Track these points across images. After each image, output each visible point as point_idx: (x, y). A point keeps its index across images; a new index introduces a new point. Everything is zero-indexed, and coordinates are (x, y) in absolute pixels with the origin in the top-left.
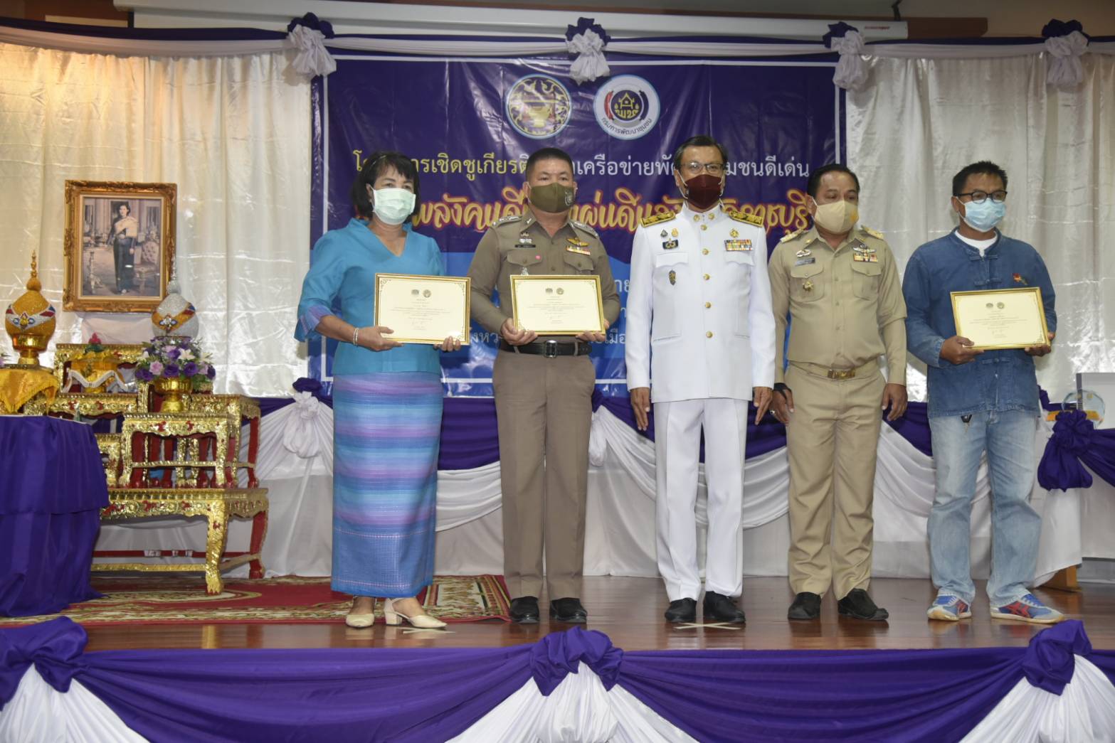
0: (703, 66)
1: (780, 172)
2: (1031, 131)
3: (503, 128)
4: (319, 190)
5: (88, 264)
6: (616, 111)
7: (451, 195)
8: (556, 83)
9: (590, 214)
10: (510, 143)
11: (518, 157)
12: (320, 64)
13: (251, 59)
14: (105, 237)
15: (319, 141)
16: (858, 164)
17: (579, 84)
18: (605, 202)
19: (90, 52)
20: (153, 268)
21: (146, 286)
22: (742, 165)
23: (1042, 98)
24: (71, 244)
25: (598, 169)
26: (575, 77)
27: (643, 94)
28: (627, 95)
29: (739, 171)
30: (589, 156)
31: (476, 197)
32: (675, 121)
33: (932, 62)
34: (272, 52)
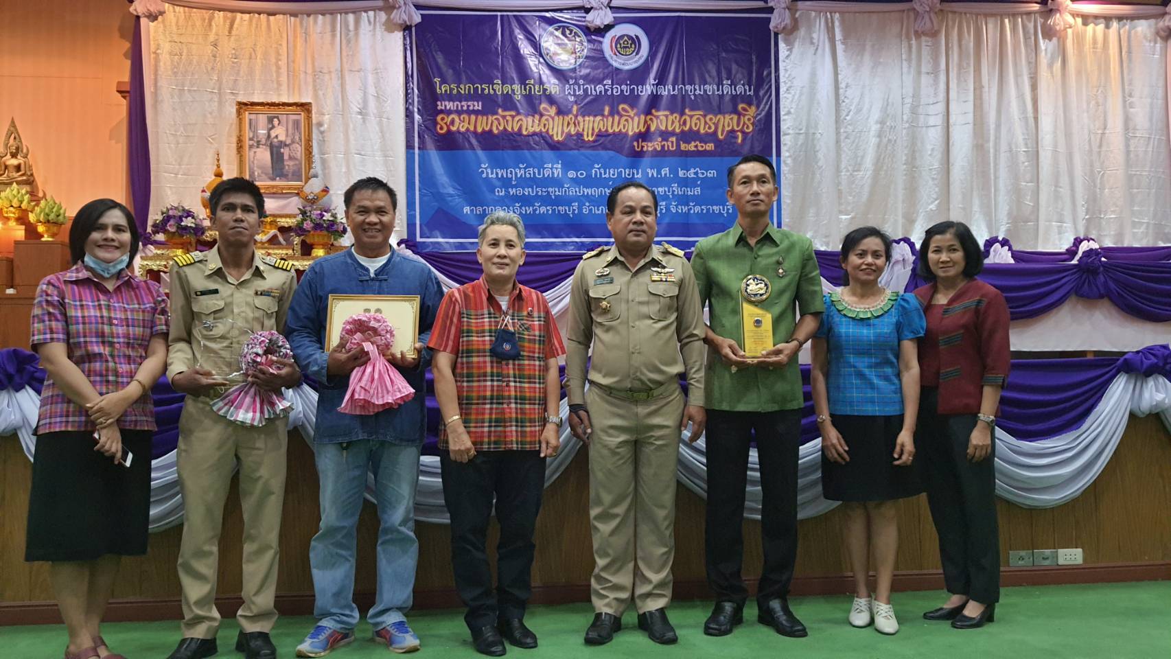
0: (679, 16)
1: (733, 91)
2: (904, 63)
3: (539, 62)
4: (411, 107)
5: (252, 159)
6: (619, 49)
7: (505, 110)
8: (575, 30)
9: (602, 122)
10: (546, 74)
11: (549, 82)
12: (410, 17)
13: (361, 14)
14: (263, 141)
15: (410, 73)
16: (788, 85)
17: (592, 30)
18: (612, 114)
19: (249, 13)
20: (297, 162)
21: (293, 175)
22: (707, 87)
23: (911, 40)
24: (241, 147)
25: (606, 91)
26: (589, 25)
27: (637, 37)
28: (626, 38)
29: (705, 91)
30: (600, 81)
31: (521, 111)
32: (660, 56)
33: (837, 15)
34: (374, 9)
